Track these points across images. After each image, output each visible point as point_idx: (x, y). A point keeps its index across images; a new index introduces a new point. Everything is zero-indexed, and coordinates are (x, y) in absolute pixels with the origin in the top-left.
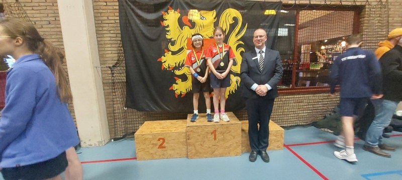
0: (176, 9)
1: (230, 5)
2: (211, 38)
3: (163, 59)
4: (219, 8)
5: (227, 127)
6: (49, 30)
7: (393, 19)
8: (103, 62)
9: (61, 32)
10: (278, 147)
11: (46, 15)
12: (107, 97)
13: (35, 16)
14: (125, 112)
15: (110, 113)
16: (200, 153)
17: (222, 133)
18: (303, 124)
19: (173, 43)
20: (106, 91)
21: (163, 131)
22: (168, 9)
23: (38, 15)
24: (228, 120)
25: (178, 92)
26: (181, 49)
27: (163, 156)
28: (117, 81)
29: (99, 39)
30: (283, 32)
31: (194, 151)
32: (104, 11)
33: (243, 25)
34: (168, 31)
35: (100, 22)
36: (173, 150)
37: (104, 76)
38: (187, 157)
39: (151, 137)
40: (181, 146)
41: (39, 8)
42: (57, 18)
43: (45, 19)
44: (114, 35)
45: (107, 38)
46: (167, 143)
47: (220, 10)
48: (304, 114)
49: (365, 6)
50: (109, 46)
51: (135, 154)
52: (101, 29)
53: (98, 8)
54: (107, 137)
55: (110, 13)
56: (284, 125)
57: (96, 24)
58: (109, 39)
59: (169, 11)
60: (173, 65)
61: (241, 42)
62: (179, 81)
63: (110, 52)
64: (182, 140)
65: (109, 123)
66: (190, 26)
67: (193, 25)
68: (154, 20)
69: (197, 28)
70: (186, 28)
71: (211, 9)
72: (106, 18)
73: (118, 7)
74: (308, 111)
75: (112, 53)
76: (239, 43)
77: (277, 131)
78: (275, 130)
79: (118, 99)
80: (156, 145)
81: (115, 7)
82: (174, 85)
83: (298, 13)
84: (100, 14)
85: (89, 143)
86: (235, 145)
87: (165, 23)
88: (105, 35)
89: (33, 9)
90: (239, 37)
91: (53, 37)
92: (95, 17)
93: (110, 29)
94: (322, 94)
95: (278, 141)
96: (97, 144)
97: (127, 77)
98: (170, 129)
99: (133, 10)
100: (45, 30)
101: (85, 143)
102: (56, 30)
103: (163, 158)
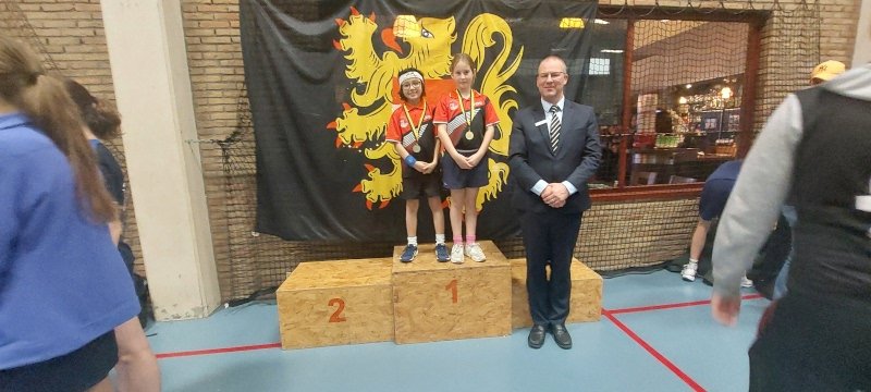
0: (367, 14)
1: (485, 7)
2: (445, 77)
3: (340, 124)
4: (463, 11)
5: (479, 273)
6: (79, 57)
7: (828, 42)
8: (203, 131)
9: (107, 61)
10: (590, 315)
11: (72, 24)
12: (213, 208)
13: (47, 24)
14: (255, 242)
15: (220, 245)
16: (423, 332)
17: (471, 287)
18: (642, 265)
19: (362, 90)
20: (213, 195)
21: (342, 283)
22: (351, 13)
24: (484, 257)
25: (372, 198)
26: (379, 103)
27: (339, 340)
28: (236, 172)
29: (195, 79)
30: (599, 67)
31: (407, 327)
32: (206, 16)
33: (515, 51)
34: (351, 62)
35: (197, 40)
36: (363, 324)
37: (207, 161)
38: (394, 340)
39: (312, 297)
40: (381, 316)
41: (57, 7)
42: (98, 31)
43: (70, 32)
44: (230, 71)
45: (213, 77)
46: (349, 309)
47: (464, 16)
48: (645, 244)
49: (771, 11)
50: (219, 94)
51: (279, 334)
52: (199, 56)
53: (194, 8)
54: (214, 297)
55: (219, 20)
56: (603, 269)
57: (187, 44)
58: (218, 78)
59: (353, 18)
60: (361, 137)
61: (511, 88)
62: (375, 173)
63: (220, 108)
64: (382, 303)
65: (218, 265)
66: (400, 51)
67: (404, 49)
68: (318, 36)
69: (415, 55)
70: (390, 56)
71: (445, 15)
73: (237, 8)
74: (654, 238)
75: (225, 111)
76: (505, 90)
77: (588, 281)
78: (583, 278)
79: (238, 213)
80: (324, 314)
81: (231, 8)
82: (364, 182)
83: (631, 26)
84: (196, 23)
85: (174, 313)
86: (498, 313)
87: (344, 44)
88: (208, 71)
89: (41, 10)
90: (507, 76)
91: (90, 73)
92: (186, 29)
93: (220, 56)
94: (682, 201)
95: (590, 303)
96: (192, 313)
97: (259, 163)
98: (356, 279)
99: (270, 13)
100: (70, 57)
101: (164, 311)
102: (95, 57)
103: (341, 343)
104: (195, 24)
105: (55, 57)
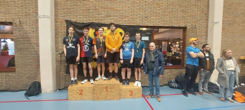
0: (93, 29)
1: (118, 27)
5: (113, 85)
6: (33, 35)
8: (57, 51)
9: (38, 36)
11: (32, 28)
12: (57, 68)
13: (27, 28)
14: (65, 76)
15: (58, 76)
16: (100, 98)
17: (111, 88)
20: (57, 65)
21: (82, 86)
23: (28, 28)
28: (63, 60)
29: (56, 40)
31: (96, 97)
32: (60, 27)
35: (57, 32)
36: (87, 96)
37: (57, 57)
38: (93, 100)
39: (76, 89)
40: (91, 94)
41: (29, 25)
42: (37, 30)
43: (31, 30)
46: (84, 92)
49: (186, 27)
51: (68, 97)
52: (57, 35)
53: (57, 25)
54: (55, 88)
55: (63, 28)
57: (55, 33)
63: (61, 46)
64: (91, 91)
65: (57, 81)
72: (60, 30)
79: (62, 69)
80: (78, 93)
81: (65, 26)
85: (46, 91)
86: (117, 94)
88: (59, 38)
89: (26, 25)
91: (34, 38)
92: (55, 30)
93: (62, 35)
95: (139, 94)
96: (50, 92)
100: (31, 35)
101: (44, 91)
102: (36, 35)
103: (81, 100)
104: (57, 29)
105: (28, 35)
